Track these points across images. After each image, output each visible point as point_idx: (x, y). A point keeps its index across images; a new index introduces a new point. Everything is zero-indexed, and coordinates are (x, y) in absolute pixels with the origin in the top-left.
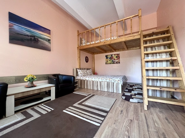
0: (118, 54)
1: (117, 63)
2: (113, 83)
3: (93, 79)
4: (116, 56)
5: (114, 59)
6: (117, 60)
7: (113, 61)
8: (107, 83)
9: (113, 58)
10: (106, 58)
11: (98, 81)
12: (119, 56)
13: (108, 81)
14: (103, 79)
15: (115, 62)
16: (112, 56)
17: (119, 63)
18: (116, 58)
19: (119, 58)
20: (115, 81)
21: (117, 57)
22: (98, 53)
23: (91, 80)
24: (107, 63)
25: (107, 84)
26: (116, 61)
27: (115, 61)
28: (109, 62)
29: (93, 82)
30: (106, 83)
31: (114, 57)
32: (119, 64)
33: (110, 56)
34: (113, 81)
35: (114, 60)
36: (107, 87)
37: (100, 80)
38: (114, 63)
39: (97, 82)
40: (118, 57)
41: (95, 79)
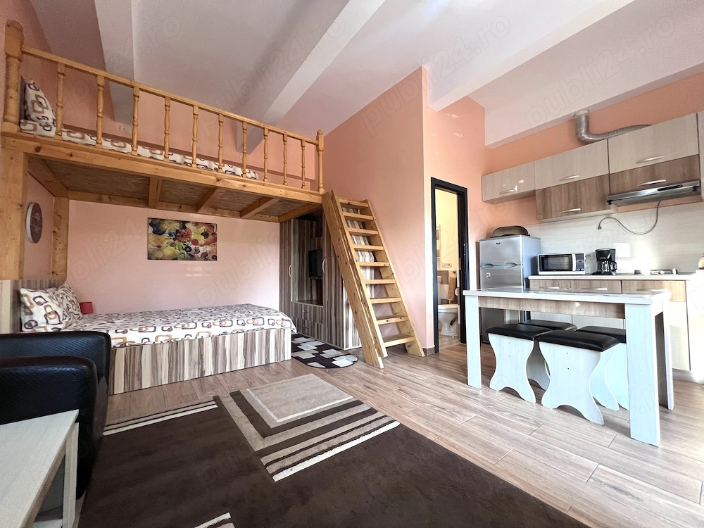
0: (211, 226)
1: (205, 257)
2: (268, 332)
3: (178, 334)
4: (203, 229)
5: (195, 242)
6: (208, 248)
7: (188, 249)
8: (246, 336)
9: (188, 235)
10: (151, 229)
11: (205, 335)
12: (214, 234)
13: (249, 327)
14: (229, 323)
15: (199, 255)
16: (184, 228)
17: (215, 258)
18: (202, 240)
19: (215, 240)
20: (273, 324)
21: (205, 235)
22: (105, 198)
23: (160, 339)
24: (160, 255)
25: (246, 342)
26: (201, 249)
27: (197, 251)
28: (168, 251)
29: (175, 345)
30: (241, 337)
31: (196, 233)
32: (214, 262)
33: (177, 226)
34: (266, 326)
35: (193, 247)
36: (245, 350)
37: (216, 330)
38: (192, 258)
39: (201, 341)
40: (211, 237)
41: (187, 332)
